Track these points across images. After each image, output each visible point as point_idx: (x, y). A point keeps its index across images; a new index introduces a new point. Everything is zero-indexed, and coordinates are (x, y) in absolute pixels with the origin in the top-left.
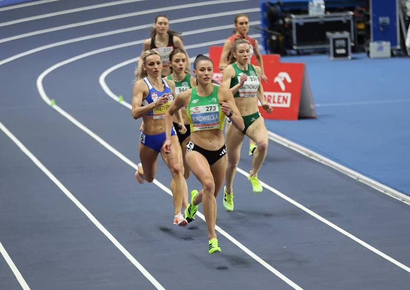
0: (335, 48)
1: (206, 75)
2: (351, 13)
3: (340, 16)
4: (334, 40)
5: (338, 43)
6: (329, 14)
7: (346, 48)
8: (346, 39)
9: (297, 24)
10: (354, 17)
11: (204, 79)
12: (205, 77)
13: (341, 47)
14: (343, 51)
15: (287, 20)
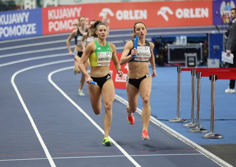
0: (188, 62)
2: (201, 44)
3: (195, 46)
4: (188, 57)
5: (190, 59)
6: (189, 44)
7: (195, 62)
8: (195, 57)
9: (171, 50)
10: (203, 46)
13: (191, 62)
14: (193, 64)
15: (166, 47)
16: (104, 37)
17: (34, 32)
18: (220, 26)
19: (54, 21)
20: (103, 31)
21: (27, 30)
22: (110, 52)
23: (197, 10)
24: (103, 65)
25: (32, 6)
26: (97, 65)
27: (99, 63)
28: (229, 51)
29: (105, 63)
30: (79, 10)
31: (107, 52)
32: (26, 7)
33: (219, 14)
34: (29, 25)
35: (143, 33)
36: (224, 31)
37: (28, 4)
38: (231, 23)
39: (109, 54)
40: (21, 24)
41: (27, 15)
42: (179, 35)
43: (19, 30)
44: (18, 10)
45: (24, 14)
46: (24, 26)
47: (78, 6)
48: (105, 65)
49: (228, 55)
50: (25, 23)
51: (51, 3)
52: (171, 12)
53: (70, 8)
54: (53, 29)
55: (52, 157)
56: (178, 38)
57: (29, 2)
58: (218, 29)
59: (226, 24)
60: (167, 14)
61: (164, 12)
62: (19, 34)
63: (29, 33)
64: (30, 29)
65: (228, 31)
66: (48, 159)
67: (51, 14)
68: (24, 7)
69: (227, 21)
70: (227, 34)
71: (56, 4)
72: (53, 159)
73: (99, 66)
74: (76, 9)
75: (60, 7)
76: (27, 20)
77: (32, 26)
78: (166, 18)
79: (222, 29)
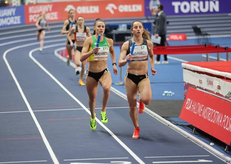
1: (101, 30)
6: (129, 30)
9: (115, 34)
11: (100, 32)
12: (100, 31)
16: (101, 33)
17: (19, 22)
18: (149, 17)
19: (33, 14)
20: (101, 27)
21: (14, 20)
22: (107, 47)
23: (134, 6)
24: (100, 59)
25: (18, 4)
26: (94, 60)
27: (96, 58)
28: (157, 35)
29: (101, 58)
30: (50, 7)
31: (104, 47)
32: (13, 5)
33: (149, 9)
34: (16, 18)
35: (140, 31)
36: (152, 21)
37: (15, 2)
38: (157, 15)
39: (106, 48)
40: (10, 16)
41: (14, 11)
42: (121, 24)
43: (9, 21)
44: (8, 7)
45: (12, 9)
46: (12, 18)
47: (50, 4)
48: (102, 59)
49: (157, 37)
50: (12, 16)
51: (31, 2)
52: (115, 8)
53: (39, 5)
54: (32, 20)
55: (33, 110)
56: (120, 26)
57: (15, 1)
58: (148, 19)
59: (154, 16)
60: (113, 9)
61: (110, 7)
62: (9, 24)
63: (15, 23)
64: (17, 20)
65: (156, 21)
66: (29, 112)
67: (31, 10)
68: (11, 4)
69: (155, 14)
70: (155, 23)
71: (34, 2)
72: (33, 112)
73: (96, 60)
74: (48, 6)
75: (37, 4)
76: (14, 14)
77: (18, 18)
78: (112, 12)
79: (151, 19)
